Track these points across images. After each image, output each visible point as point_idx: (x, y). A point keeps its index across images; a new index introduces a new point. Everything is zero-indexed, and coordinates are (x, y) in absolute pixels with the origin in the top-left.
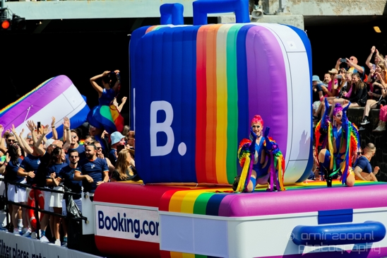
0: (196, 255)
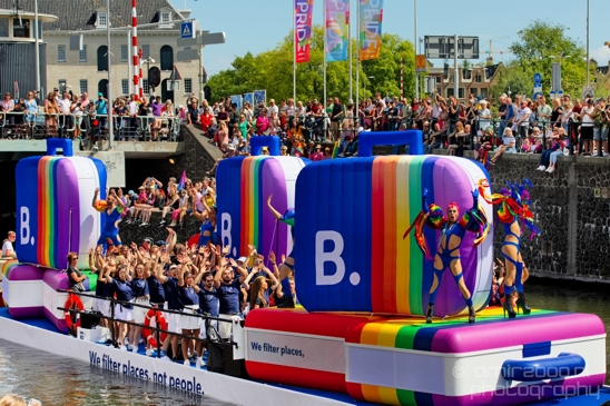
0: (397, 390)
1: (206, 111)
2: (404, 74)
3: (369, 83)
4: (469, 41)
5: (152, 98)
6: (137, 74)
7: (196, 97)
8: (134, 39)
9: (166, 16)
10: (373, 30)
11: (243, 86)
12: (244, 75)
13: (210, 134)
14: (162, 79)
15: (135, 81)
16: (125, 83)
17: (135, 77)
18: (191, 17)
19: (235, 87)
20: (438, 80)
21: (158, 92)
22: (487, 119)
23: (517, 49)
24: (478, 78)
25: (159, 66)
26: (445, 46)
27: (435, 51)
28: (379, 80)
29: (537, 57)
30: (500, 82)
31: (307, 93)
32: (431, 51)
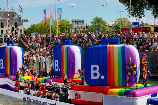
1: (25, 36)
2: (68, 28)
3: (60, 30)
4: (82, 21)
5: (13, 34)
6: (9, 28)
7: (22, 33)
8: (8, 21)
9: (16, 16)
10: (59, 18)
11: (33, 31)
12: (33, 29)
13: (26, 42)
14: (15, 30)
15: (9, 30)
16: (7, 31)
17: (9, 29)
18: (21, 16)
19: (31, 31)
20: (75, 29)
21: (14, 32)
22: (86, 38)
23: (92, 22)
24: (84, 29)
25: (14, 27)
26: (76, 22)
27: (74, 23)
28: (62, 29)
29: (97, 24)
30: (89, 29)
31: (47, 32)
32: (73, 23)
